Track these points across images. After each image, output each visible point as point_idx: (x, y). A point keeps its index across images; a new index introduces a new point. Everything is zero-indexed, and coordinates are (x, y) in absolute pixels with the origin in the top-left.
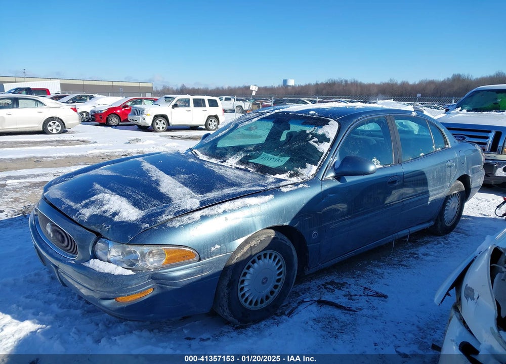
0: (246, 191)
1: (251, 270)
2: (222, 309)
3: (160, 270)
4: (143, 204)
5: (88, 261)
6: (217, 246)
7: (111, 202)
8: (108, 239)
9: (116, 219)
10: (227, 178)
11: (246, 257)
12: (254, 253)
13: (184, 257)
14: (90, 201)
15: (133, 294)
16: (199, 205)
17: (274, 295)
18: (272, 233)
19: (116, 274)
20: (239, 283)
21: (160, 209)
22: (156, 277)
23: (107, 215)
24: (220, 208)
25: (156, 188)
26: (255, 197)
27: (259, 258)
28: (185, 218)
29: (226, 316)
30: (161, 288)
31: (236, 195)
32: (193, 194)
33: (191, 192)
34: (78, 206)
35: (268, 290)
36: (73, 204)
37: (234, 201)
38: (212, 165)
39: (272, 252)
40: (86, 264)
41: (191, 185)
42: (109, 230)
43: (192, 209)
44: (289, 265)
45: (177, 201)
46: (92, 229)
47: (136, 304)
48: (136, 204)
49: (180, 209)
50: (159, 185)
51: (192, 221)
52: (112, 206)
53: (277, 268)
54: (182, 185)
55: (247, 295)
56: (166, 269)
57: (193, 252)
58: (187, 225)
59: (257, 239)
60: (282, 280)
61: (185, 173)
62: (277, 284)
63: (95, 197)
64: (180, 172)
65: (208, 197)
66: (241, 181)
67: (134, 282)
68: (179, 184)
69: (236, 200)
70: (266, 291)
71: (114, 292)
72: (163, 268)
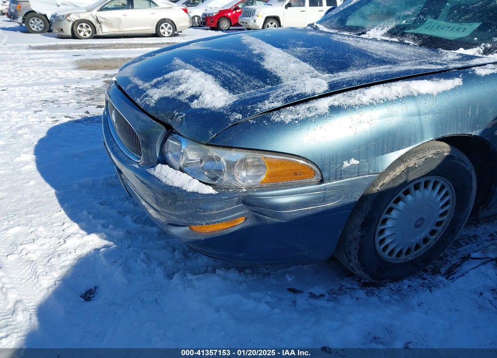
0: (409, 71)
1: (401, 204)
2: (347, 257)
3: (257, 191)
4: (237, 85)
5: (154, 166)
6: (354, 161)
7: (191, 81)
8: (181, 135)
9: (195, 105)
10: (372, 53)
11: (398, 184)
12: (411, 178)
13: (296, 174)
14: (163, 79)
15: (215, 223)
16: (327, 88)
17: (428, 244)
18: (445, 149)
19: (189, 190)
20: (380, 223)
21: (261, 92)
22: (249, 202)
23: (182, 98)
24: (364, 94)
25: (258, 65)
26: (428, 79)
27: (417, 187)
28: (302, 108)
29: (352, 268)
30: (257, 217)
31: (393, 75)
32: (316, 72)
33: (313, 69)
34: (147, 85)
35: (422, 236)
36: (142, 82)
37: (389, 84)
38: (344, 38)
39: (438, 180)
40: (151, 171)
41: (313, 61)
42: (182, 121)
43: (314, 94)
44: (461, 202)
45: (291, 82)
46: (161, 119)
47: (220, 236)
48: (227, 84)
49: (295, 93)
50: (262, 59)
51: (313, 114)
52: (191, 86)
53: (441, 204)
54: (297, 60)
55: (388, 241)
56: (265, 191)
57: (312, 169)
58: (305, 121)
59: (421, 156)
60: (443, 224)
61: (302, 46)
62: (436, 228)
63: (172, 74)
64: (295, 45)
65: (342, 77)
66: (396, 57)
67: (215, 206)
68: (294, 59)
69: (393, 83)
70: (418, 238)
71: (186, 218)
72: (261, 189)
